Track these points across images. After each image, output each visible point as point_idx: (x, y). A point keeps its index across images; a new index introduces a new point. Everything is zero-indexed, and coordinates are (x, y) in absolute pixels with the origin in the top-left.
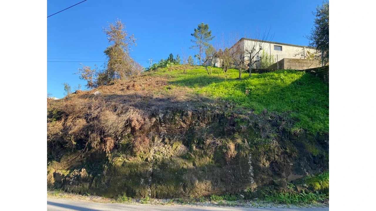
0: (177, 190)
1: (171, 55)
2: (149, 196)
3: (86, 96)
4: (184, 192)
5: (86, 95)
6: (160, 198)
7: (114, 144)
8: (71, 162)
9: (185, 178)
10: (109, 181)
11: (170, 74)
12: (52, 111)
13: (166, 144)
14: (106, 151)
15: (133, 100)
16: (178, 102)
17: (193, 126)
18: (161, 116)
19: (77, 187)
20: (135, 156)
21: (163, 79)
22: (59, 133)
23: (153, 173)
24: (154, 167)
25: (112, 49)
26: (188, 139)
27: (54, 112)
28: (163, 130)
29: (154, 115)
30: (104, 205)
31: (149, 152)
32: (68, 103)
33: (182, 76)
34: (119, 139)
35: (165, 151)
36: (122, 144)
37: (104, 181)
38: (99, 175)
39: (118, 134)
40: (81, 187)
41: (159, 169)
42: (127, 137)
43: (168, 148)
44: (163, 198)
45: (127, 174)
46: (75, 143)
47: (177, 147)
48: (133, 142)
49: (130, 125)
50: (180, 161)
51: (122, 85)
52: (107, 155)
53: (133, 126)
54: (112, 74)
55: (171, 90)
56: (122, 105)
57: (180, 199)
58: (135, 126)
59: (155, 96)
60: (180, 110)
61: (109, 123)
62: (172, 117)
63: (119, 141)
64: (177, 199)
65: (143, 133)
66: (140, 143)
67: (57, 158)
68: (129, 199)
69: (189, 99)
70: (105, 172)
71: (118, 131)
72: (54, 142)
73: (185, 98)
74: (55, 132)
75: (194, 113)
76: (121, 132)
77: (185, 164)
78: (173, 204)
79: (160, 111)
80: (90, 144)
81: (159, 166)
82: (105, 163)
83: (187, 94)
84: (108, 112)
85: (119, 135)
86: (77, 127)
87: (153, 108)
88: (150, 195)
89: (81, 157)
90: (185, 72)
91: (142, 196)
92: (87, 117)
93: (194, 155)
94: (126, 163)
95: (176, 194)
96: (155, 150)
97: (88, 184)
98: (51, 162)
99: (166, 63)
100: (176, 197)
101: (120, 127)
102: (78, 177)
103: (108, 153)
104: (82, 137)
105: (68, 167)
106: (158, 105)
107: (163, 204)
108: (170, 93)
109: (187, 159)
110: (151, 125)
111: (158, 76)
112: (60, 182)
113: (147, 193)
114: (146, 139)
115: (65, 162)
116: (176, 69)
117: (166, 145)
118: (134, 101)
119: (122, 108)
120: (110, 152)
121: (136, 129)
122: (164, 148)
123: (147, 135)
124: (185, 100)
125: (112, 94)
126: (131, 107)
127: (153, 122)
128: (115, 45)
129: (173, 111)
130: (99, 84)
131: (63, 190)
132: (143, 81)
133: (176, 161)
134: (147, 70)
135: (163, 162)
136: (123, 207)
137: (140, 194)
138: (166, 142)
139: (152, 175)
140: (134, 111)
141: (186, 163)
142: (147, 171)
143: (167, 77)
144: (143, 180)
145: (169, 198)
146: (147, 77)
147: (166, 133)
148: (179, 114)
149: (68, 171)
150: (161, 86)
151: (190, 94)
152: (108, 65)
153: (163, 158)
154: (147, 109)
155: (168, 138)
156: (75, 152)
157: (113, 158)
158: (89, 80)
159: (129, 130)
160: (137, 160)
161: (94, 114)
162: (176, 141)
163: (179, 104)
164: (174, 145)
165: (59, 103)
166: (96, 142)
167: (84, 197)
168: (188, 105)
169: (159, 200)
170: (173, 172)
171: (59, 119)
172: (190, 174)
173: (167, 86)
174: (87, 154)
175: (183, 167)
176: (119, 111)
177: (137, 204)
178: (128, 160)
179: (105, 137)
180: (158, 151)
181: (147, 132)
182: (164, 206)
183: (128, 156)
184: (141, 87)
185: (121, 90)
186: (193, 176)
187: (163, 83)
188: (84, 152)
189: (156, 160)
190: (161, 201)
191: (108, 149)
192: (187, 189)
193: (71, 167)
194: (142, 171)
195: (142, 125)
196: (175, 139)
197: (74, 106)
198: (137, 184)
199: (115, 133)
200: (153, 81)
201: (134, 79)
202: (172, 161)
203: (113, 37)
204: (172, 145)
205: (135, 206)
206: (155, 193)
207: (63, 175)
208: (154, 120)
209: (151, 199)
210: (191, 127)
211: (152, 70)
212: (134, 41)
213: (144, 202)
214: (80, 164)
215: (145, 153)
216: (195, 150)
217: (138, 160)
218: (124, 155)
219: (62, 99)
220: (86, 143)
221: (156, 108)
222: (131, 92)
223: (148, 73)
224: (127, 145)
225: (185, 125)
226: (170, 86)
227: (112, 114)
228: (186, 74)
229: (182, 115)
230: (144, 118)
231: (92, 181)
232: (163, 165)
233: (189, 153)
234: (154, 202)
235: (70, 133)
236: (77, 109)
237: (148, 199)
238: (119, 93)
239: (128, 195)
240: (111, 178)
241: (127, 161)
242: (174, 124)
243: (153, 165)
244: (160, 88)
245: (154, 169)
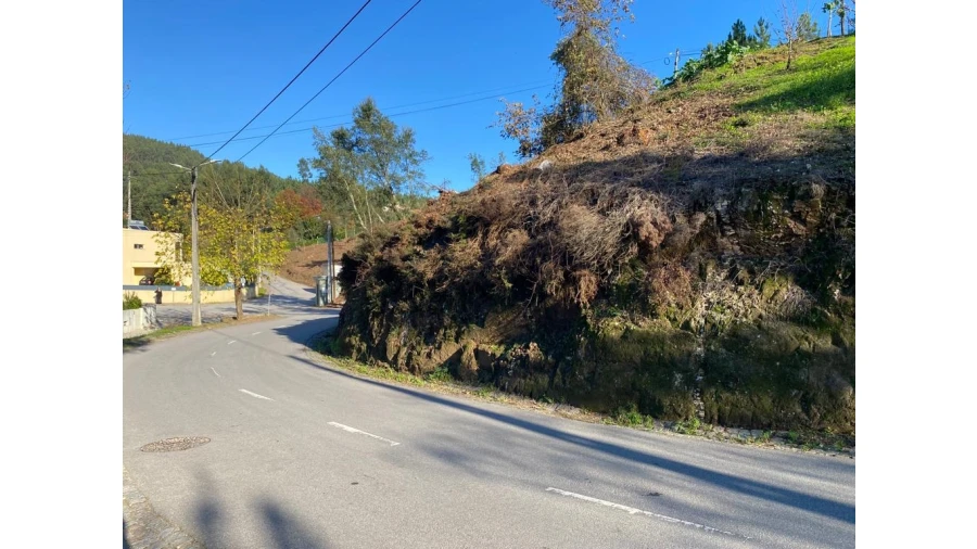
0: (782, 409)
1: (738, 29)
2: (699, 417)
3: (521, 175)
4: (804, 416)
5: (521, 172)
6: (732, 427)
7: (598, 286)
8: (505, 326)
9: (808, 378)
10: (593, 373)
11: (741, 81)
12: (457, 217)
13: (741, 283)
14: (579, 303)
15: (638, 170)
16: (773, 160)
17: (829, 229)
18: (722, 205)
19: (523, 381)
20: (655, 315)
21: (718, 101)
22: (475, 264)
23: (706, 359)
24: (710, 345)
25: (569, 44)
26: (814, 269)
27: (461, 220)
28: (729, 246)
29: (700, 205)
30: (589, 427)
31: (693, 305)
32: (487, 196)
33: (781, 81)
34: (609, 272)
35: (741, 304)
36: (616, 285)
37: (581, 373)
38: (569, 358)
39: (606, 260)
40: (532, 382)
41: (724, 351)
42: (630, 270)
43: (749, 296)
44: (739, 427)
45: (638, 360)
46: (510, 285)
47: (776, 293)
48: (647, 279)
49: (636, 236)
50: (789, 331)
51: (603, 135)
52: (584, 311)
53: (643, 238)
54: (576, 112)
55: (747, 128)
56: (609, 187)
57: (792, 434)
58: (648, 238)
59: (700, 153)
60: (784, 184)
61: (583, 235)
62: (755, 207)
63: (608, 279)
64: (783, 432)
65: (671, 255)
66: (666, 282)
67: (477, 318)
68: (645, 420)
69: (812, 146)
70: (581, 353)
71: (606, 253)
72: (468, 283)
73: (798, 146)
74: (468, 263)
75: (833, 188)
76: (614, 257)
77: (807, 339)
78: (772, 443)
79: (718, 191)
80: (541, 287)
81: (724, 343)
82: (579, 332)
83: (803, 132)
84: (575, 208)
85: (608, 264)
86: (510, 249)
87: (697, 185)
88: (702, 414)
89: (525, 316)
90: (792, 65)
91: (680, 416)
92: (529, 224)
93: (835, 314)
94: (632, 332)
95: (778, 420)
96: (708, 301)
97: (547, 379)
98: (468, 327)
99: (727, 50)
100: (777, 428)
101: (610, 242)
102: (523, 361)
103: (585, 307)
104: (524, 271)
105: (500, 339)
106: (710, 176)
107: (740, 441)
108: (745, 136)
109: (814, 326)
110: (692, 233)
111: (703, 96)
112: (489, 369)
113: (694, 410)
114: (681, 271)
115: (494, 327)
116: (759, 64)
117: (741, 288)
118: (640, 172)
119: (611, 193)
120: (588, 305)
121: (652, 246)
122: (736, 297)
123: (685, 261)
124: (799, 151)
125: (582, 161)
126: (634, 190)
127: (699, 223)
128: (577, 31)
129: (757, 189)
130: (546, 143)
131: (496, 386)
132: (658, 115)
133: (777, 330)
134: (669, 85)
135: (735, 333)
136: (635, 436)
137: (674, 410)
138: (740, 278)
139: (705, 364)
140: (643, 199)
141: (811, 336)
142: (689, 354)
143: (732, 91)
144: (679, 376)
145: (758, 428)
146: (671, 103)
147: (740, 253)
148: (779, 197)
149: (502, 348)
150: (716, 120)
151: (814, 131)
152: (564, 90)
153: (734, 322)
154: (678, 191)
155: (746, 267)
156: (511, 306)
157: (598, 321)
158: (522, 137)
159: (634, 249)
160: (662, 325)
161: (544, 215)
162: (773, 275)
163: (780, 165)
164: (765, 286)
165: (467, 199)
166: (554, 283)
167: (539, 404)
168: (809, 166)
169: (730, 430)
170: (769, 359)
171: (471, 234)
172: (825, 369)
173: (734, 119)
174: (537, 310)
175: (799, 348)
176: (602, 203)
177: (668, 432)
178: (637, 324)
179: (575, 268)
180: (718, 303)
181: (683, 254)
182: (746, 446)
183: (636, 316)
184: (655, 134)
185: (604, 149)
186: (835, 374)
187: (721, 111)
188: (530, 306)
189: (714, 325)
190: (734, 433)
191: (584, 299)
192: (816, 410)
193: (507, 337)
194: (677, 355)
195: (668, 235)
196: (767, 270)
197: (497, 201)
198: (666, 385)
199: (598, 258)
200: (689, 110)
201: (635, 115)
202: (764, 330)
203: (569, 12)
204: (760, 288)
205: (663, 437)
206: (715, 411)
207: (493, 355)
208: (701, 218)
209: (705, 426)
210: (824, 233)
211: (684, 82)
212: (625, 7)
213: (686, 430)
214: (524, 331)
215: (681, 308)
216: (840, 300)
217: (664, 325)
218: (625, 314)
219: (473, 189)
220: (532, 285)
221: (706, 184)
222: (630, 150)
223: (670, 91)
224: (632, 287)
225: (802, 227)
226: (743, 116)
227: (587, 212)
228: (796, 70)
229: (792, 197)
230: (673, 216)
231: (555, 371)
232: (736, 340)
233: (819, 308)
234: (713, 433)
235: (497, 262)
236: (506, 208)
237: (697, 423)
238: (600, 157)
239: (643, 411)
240: (596, 367)
241: (633, 327)
242: (766, 226)
243: (707, 338)
244: (712, 128)
245: (708, 350)
